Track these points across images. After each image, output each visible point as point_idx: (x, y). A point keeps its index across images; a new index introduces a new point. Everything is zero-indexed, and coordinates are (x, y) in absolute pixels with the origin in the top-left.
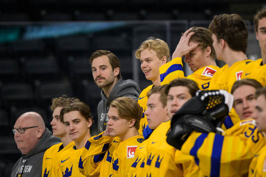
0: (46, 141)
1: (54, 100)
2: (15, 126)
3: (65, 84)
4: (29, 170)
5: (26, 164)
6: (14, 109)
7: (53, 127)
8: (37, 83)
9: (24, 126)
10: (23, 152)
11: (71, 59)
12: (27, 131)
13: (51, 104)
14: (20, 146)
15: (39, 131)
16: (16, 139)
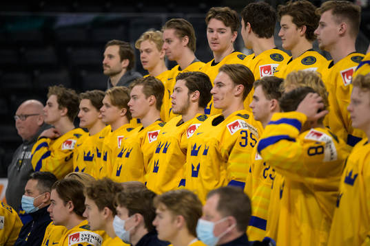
2: (16, 113)
3: (64, 74)
5: (26, 150)
8: (36, 73)
9: (26, 113)
11: (69, 50)
15: (40, 119)
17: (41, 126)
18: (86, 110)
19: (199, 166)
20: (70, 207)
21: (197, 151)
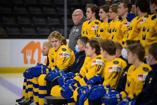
1: (87, 5)
2: (73, 14)
4: (78, 31)
5: (76, 28)
6: (72, 9)
7: (87, 15)
10: (75, 24)
13: (86, 6)
16: (73, 19)
17: (82, 19)
18: (101, 13)
19: (145, 36)
20: (94, 50)
21: (145, 30)
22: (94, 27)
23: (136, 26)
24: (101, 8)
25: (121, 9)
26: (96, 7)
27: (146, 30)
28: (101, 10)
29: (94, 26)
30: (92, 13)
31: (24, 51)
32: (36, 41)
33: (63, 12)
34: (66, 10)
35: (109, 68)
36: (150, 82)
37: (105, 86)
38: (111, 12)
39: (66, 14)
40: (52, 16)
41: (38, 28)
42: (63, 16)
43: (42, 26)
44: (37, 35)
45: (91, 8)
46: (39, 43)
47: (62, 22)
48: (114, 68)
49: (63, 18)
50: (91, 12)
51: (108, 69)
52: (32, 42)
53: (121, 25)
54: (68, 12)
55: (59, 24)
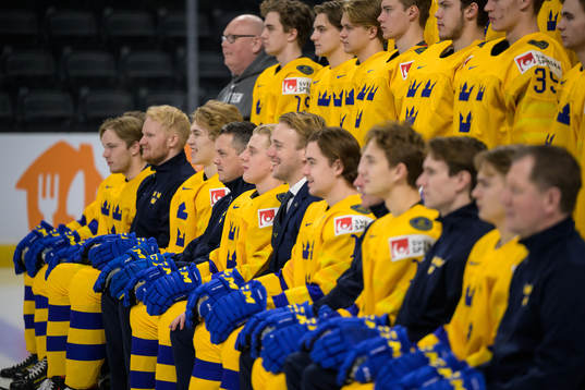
0: (265, 59)
4: (239, 100)
5: (234, 91)
6: (217, 13)
12: (239, 40)
14: (229, 60)
15: (255, 43)
17: (256, 53)
18: (321, 29)
19: (469, 117)
20: (338, 169)
21: (468, 94)
22: (293, 83)
23: (451, 81)
24: (322, 11)
25: (393, 14)
26: (298, 9)
27: (474, 95)
28: (321, 19)
29: (295, 81)
30: (286, 31)
31: (28, 182)
32: (75, 140)
33: (183, 26)
34: (192, 18)
35: (393, 243)
36: (525, 301)
37: (369, 319)
38: (348, 28)
39: (192, 34)
40: (139, 43)
41: (84, 92)
42: (183, 41)
43: (101, 84)
44: (81, 118)
45: (282, 14)
46: (87, 149)
47: (179, 64)
48: (414, 243)
49: (180, 52)
50: (280, 28)
51: (390, 245)
52: (62, 146)
53: (390, 72)
54: (200, 27)
55: (167, 73)
